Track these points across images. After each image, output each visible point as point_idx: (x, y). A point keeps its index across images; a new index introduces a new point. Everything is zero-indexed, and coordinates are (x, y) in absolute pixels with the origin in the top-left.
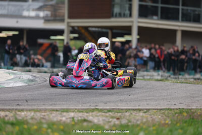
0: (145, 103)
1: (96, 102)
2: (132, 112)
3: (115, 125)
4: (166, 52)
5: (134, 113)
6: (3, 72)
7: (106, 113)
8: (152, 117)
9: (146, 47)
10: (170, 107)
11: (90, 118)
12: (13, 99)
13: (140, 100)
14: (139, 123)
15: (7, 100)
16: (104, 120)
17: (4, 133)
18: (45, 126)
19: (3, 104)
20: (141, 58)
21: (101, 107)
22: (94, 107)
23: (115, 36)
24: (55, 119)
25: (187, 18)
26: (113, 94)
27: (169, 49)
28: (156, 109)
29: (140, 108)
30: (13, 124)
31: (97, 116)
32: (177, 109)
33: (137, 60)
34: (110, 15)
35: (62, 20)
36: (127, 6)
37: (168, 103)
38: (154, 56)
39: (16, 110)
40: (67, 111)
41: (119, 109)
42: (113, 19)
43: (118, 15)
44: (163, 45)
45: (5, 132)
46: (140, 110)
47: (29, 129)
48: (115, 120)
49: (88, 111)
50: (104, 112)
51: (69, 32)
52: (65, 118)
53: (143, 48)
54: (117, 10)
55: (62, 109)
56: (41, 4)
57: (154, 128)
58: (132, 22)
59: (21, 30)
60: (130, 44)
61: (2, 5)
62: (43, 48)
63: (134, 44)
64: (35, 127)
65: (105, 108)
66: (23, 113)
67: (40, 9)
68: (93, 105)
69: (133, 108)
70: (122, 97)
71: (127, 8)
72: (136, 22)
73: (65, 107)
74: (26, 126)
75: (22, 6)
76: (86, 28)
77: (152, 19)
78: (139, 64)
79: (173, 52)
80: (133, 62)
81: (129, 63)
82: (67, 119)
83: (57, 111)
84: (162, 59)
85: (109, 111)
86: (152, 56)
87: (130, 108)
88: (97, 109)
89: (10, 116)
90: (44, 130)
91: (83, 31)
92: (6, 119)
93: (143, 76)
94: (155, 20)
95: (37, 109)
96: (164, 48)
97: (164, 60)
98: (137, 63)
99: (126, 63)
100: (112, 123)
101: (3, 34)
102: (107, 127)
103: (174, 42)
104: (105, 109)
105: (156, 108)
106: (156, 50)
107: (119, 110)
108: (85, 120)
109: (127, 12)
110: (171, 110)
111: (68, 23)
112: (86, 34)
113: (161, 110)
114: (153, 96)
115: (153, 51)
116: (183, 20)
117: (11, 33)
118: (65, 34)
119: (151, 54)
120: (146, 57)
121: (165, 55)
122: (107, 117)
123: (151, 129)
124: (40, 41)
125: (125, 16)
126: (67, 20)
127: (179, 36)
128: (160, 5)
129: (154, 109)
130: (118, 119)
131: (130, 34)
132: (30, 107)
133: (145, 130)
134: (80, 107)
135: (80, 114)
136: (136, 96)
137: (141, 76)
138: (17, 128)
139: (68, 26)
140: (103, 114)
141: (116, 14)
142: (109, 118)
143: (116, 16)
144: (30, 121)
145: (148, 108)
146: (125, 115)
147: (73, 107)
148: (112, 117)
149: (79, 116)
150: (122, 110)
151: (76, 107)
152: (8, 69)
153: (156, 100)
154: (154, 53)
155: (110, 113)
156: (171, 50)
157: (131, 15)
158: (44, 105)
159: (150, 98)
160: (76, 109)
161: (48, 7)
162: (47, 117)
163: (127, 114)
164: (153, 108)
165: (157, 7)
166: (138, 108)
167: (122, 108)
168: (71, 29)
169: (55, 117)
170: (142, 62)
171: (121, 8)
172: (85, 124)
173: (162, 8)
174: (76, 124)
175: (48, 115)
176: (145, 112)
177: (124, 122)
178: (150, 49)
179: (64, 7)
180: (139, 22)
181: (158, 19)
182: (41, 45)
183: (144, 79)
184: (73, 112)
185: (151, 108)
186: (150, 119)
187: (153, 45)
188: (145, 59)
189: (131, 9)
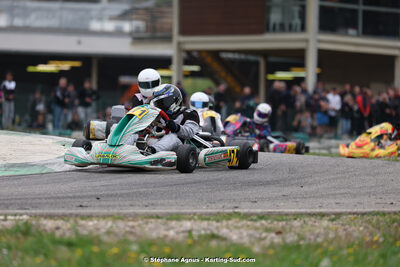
0: (332, 201)
1: (234, 200)
2: (307, 219)
3: (272, 246)
4: (374, 101)
5: (310, 221)
6: (51, 141)
7: (255, 221)
8: (345, 230)
9: (334, 91)
10: (381, 210)
11: (224, 232)
12: (71, 195)
13: (322, 196)
14: (319, 240)
15: (58, 198)
16: (250, 236)
17: (53, 263)
18: (135, 247)
19: (52, 204)
20: (326, 113)
21: (246, 211)
22: (231, 211)
23: (272, 69)
24: (154, 235)
26: (268, 183)
27: (379, 94)
28: (354, 214)
29: (322, 210)
30: (70, 245)
31: (236, 227)
32: (395, 213)
33: (317, 115)
34: (263, 27)
35: (168, 39)
36: (296, 9)
37: (379, 201)
38: (351, 109)
39: (77, 215)
40: (178, 217)
41: (280, 214)
42: (268, 36)
43: (277, 27)
44: (368, 87)
45: (56, 259)
46: (322, 215)
47: (102, 254)
48: (273, 235)
49: (218, 217)
50: (252, 220)
51: (182, 62)
52: (174, 231)
53: (328, 92)
54: (275, 17)
55: (168, 214)
56: (125, 7)
57: (351, 250)
58: (307, 41)
59: (86, 59)
60: (303, 85)
61: (49, 10)
62: (130, 93)
63: (311, 84)
64: (115, 250)
65: (253, 211)
66: (91, 223)
67: (124, 16)
68: (229, 205)
69: (309, 211)
70: (286, 191)
71: (297, 15)
72: (313, 40)
73: (174, 210)
74: (95, 249)
75: (88, 11)
76: (215, 54)
77: (346, 34)
78: (321, 125)
79: (387, 101)
80: (309, 120)
81: (300, 123)
82: (178, 233)
83: (158, 217)
84: (366, 114)
85: (262, 217)
86: (347, 109)
87: (303, 210)
88: (238, 214)
89: (65, 228)
90: (133, 255)
91: (209, 60)
92: (58, 234)
93: (329, 148)
94: (352, 36)
95: (119, 214)
96: (369, 92)
97: (370, 115)
98: (315, 123)
99: (295, 123)
100: (267, 242)
101: (52, 67)
102: (256, 249)
104: (252, 214)
105: (355, 210)
106: (354, 96)
107: (281, 216)
108: (213, 236)
109: (297, 21)
110: (384, 214)
111: (179, 43)
112: (215, 66)
113: (363, 214)
114: (348, 188)
115: (348, 98)
117: (66, 66)
118: (174, 66)
119: (344, 104)
120: (334, 110)
121: (373, 106)
122: (256, 229)
123: (345, 252)
124: (125, 80)
125: (291, 29)
126: (177, 38)
128: (361, 8)
129: (350, 213)
130: (279, 233)
131: (302, 65)
132: (105, 211)
133: (332, 255)
134: (203, 210)
135: (205, 224)
136: (314, 188)
137: (324, 148)
138: (78, 253)
139: (180, 50)
140: (249, 223)
141: (274, 25)
142: (260, 231)
143: (274, 30)
144: (105, 238)
145: (338, 210)
146: (292, 227)
147: (189, 211)
148: (268, 230)
149: (202, 227)
150: (287, 214)
151: (195, 211)
152: (60, 135)
153: (355, 196)
154: (351, 103)
155: (263, 222)
156: (384, 97)
157: (303, 28)
158: (131, 205)
159: (342, 191)
160: (195, 214)
161: (141, 12)
162: (138, 230)
163: (297, 223)
164: (349, 210)
165: (355, 12)
166: (318, 210)
167: (286, 211)
168: (184, 55)
169: (154, 230)
170: (326, 120)
171: (283, 13)
172: (214, 243)
173: (365, 13)
174: (195, 243)
175: (139, 226)
176: (333, 220)
177: (291, 238)
178: (342, 95)
179: (171, 13)
180: (320, 41)
181: (358, 36)
183: (331, 155)
184: (190, 219)
185: (344, 210)
186: (342, 233)
187: (348, 87)
188: (333, 114)
189: (303, 15)
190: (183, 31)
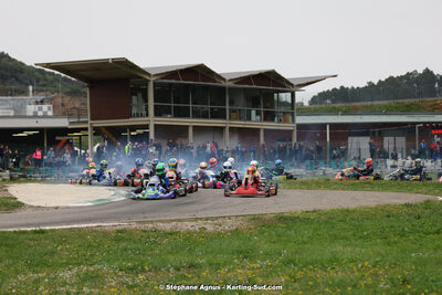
23: (131, 131)
25: (197, 115)
34: (129, 116)
35: (86, 122)
36: (144, 107)
42: (131, 119)
43: (135, 115)
54: (134, 111)
58: (149, 121)
59: (41, 130)
61: (6, 100)
62: (61, 144)
71: (144, 109)
72: (152, 120)
76: (107, 128)
91: (104, 130)
94: (169, 118)
101: (25, 134)
103: (187, 136)
109: (144, 112)
116: (193, 117)
117: (32, 133)
124: (57, 138)
125: (142, 116)
126: (90, 122)
127: (191, 130)
128: (173, 105)
139: (92, 127)
157: (147, 115)
165: (170, 107)
171: (138, 109)
173: (175, 107)
180: (155, 121)
181: (172, 117)
182: (59, 141)
189: (147, 110)
190: (92, 119)
